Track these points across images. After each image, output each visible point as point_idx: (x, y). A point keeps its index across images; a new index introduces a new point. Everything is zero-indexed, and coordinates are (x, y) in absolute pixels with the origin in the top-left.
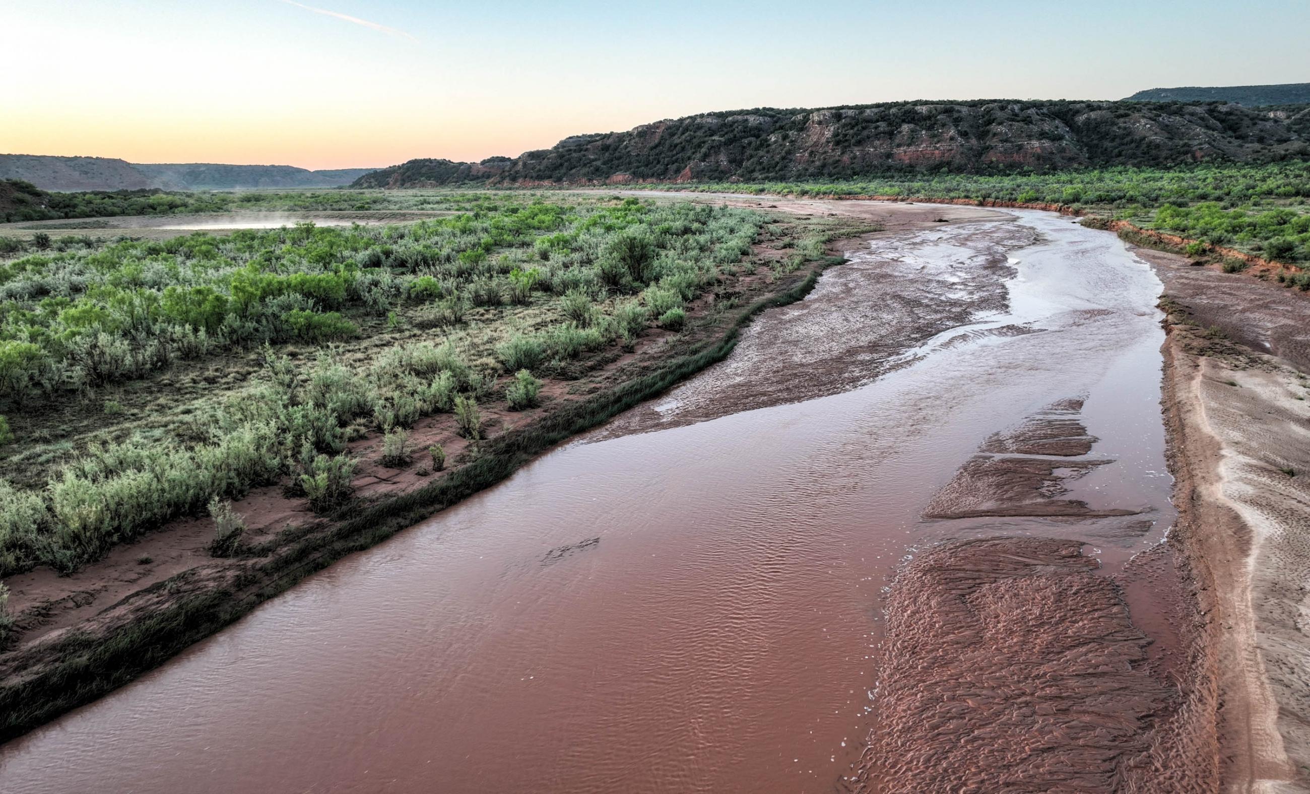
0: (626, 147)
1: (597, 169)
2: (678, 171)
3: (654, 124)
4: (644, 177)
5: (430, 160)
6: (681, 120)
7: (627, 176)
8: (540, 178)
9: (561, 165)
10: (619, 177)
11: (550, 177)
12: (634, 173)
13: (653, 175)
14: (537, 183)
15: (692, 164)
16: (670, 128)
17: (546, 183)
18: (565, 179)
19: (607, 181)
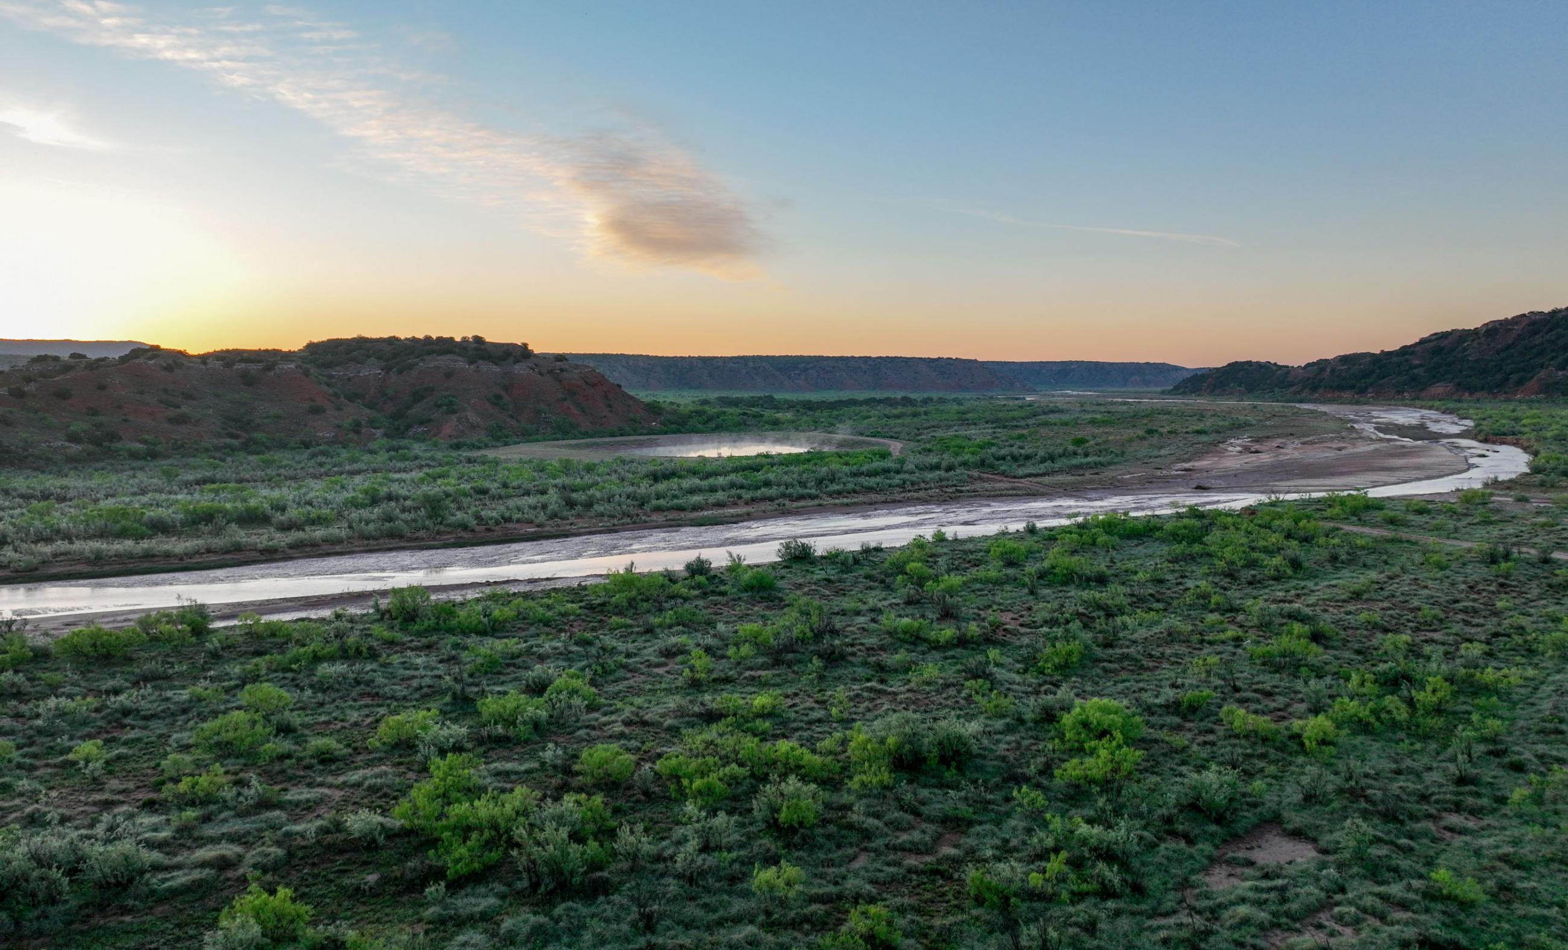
0: (1465, 349)
1: (1414, 379)
2: (1520, 382)
3: (1513, 318)
4: (1472, 390)
5: (1249, 363)
6: (1555, 312)
7: (1451, 387)
8: (1341, 388)
9: (1373, 372)
10: (1438, 389)
11: (1353, 387)
12: (1459, 384)
13: (1482, 388)
14: (1337, 394)
15: (1543, 374)
16: (1534, 323)
17: (1347, 395)
18: (1370, 390)
19: (1423, 394)
